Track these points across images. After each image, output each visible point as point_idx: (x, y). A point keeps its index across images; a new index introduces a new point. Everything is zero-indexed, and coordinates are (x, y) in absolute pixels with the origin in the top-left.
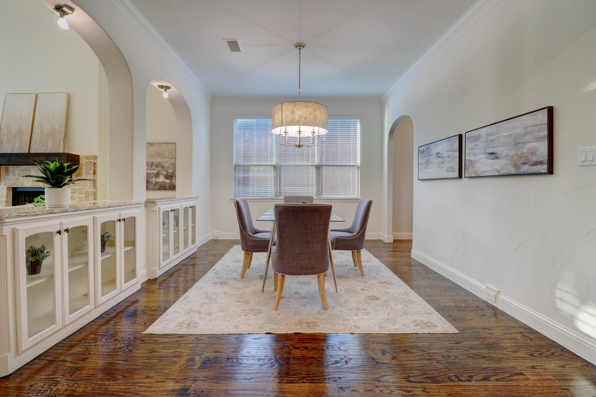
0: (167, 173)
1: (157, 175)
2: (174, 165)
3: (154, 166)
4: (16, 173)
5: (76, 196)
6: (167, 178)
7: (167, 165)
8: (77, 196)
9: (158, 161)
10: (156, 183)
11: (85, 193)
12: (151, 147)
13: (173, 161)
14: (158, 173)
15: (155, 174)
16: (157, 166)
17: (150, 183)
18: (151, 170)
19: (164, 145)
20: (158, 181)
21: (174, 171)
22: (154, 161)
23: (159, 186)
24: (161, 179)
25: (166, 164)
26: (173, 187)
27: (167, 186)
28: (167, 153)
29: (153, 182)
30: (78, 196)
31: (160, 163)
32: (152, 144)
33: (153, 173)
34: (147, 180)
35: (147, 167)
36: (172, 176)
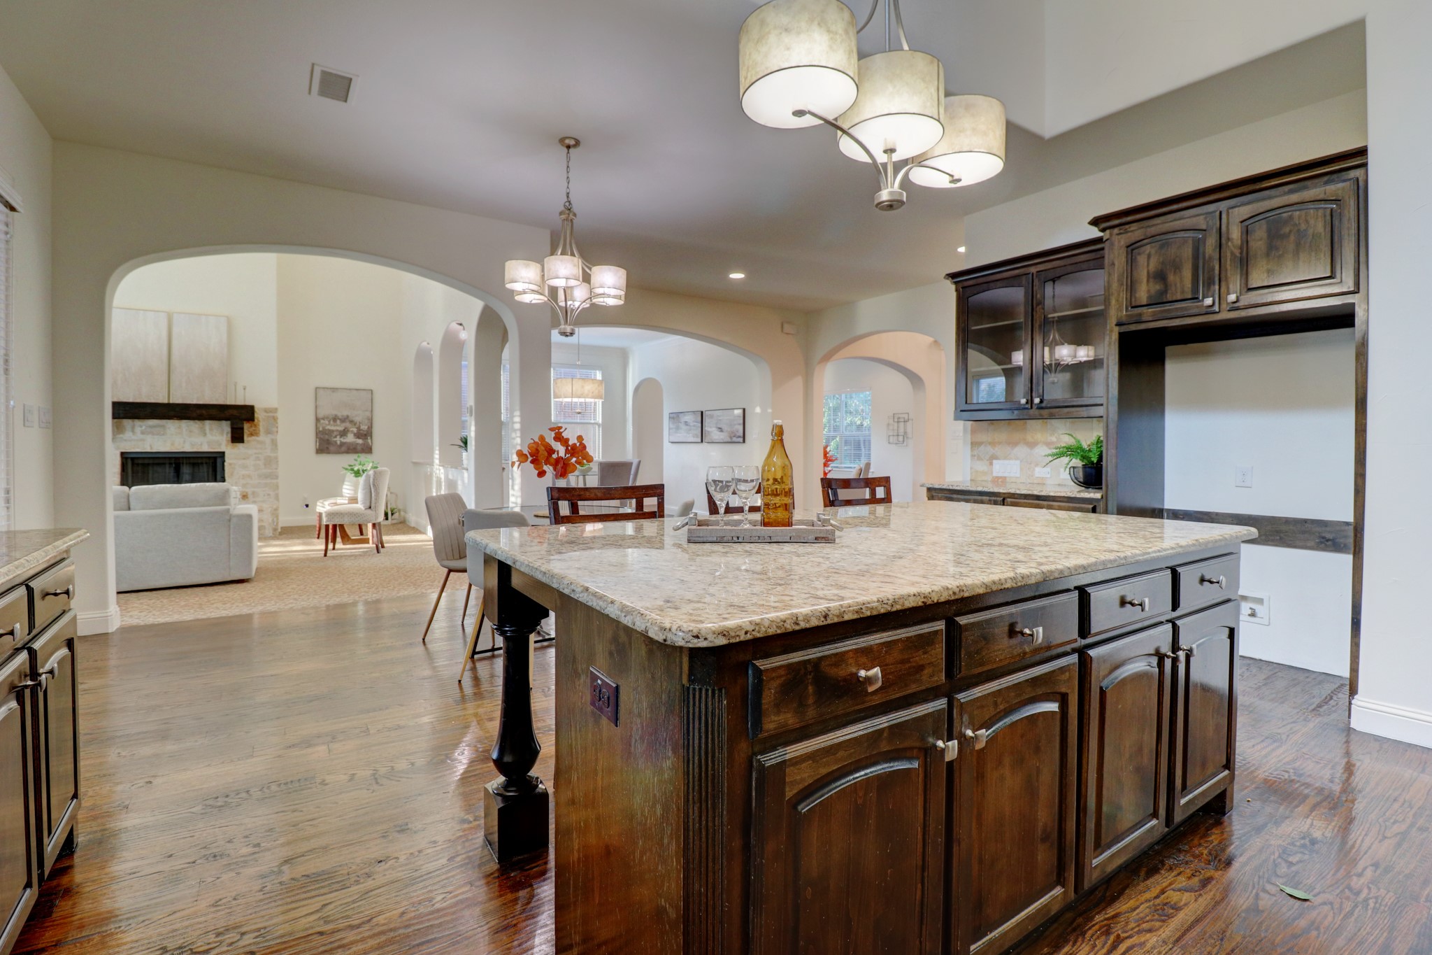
0: (359, 429)
1: (344, 433)
2: (371, 420)
3: (338, 422)
4: (138, 430)
6: (359, 438)
7: (357, 419)
8: (252, 463)
9: (345, 413)
10: (342, 444)
12: (334, 394)
13: (368, 414)
14: (344, 429)
15: (340, 431)
16: (343, 421)
17: (332, 444)
18: (335, 426)
19: (355, 392)
20: (345, 441)
21: (370, 428)
22: (339, 414)
23: (346, 448)
24: (350, 438)
26: (368, 450)
27: (359, 448)
28: (359, 403)
29: (336, 443)
31: (348, 416)
32: (334, 390)
33: (337, 430)
34: (328, 440)
35: (327, 422)
36: (366, 434)
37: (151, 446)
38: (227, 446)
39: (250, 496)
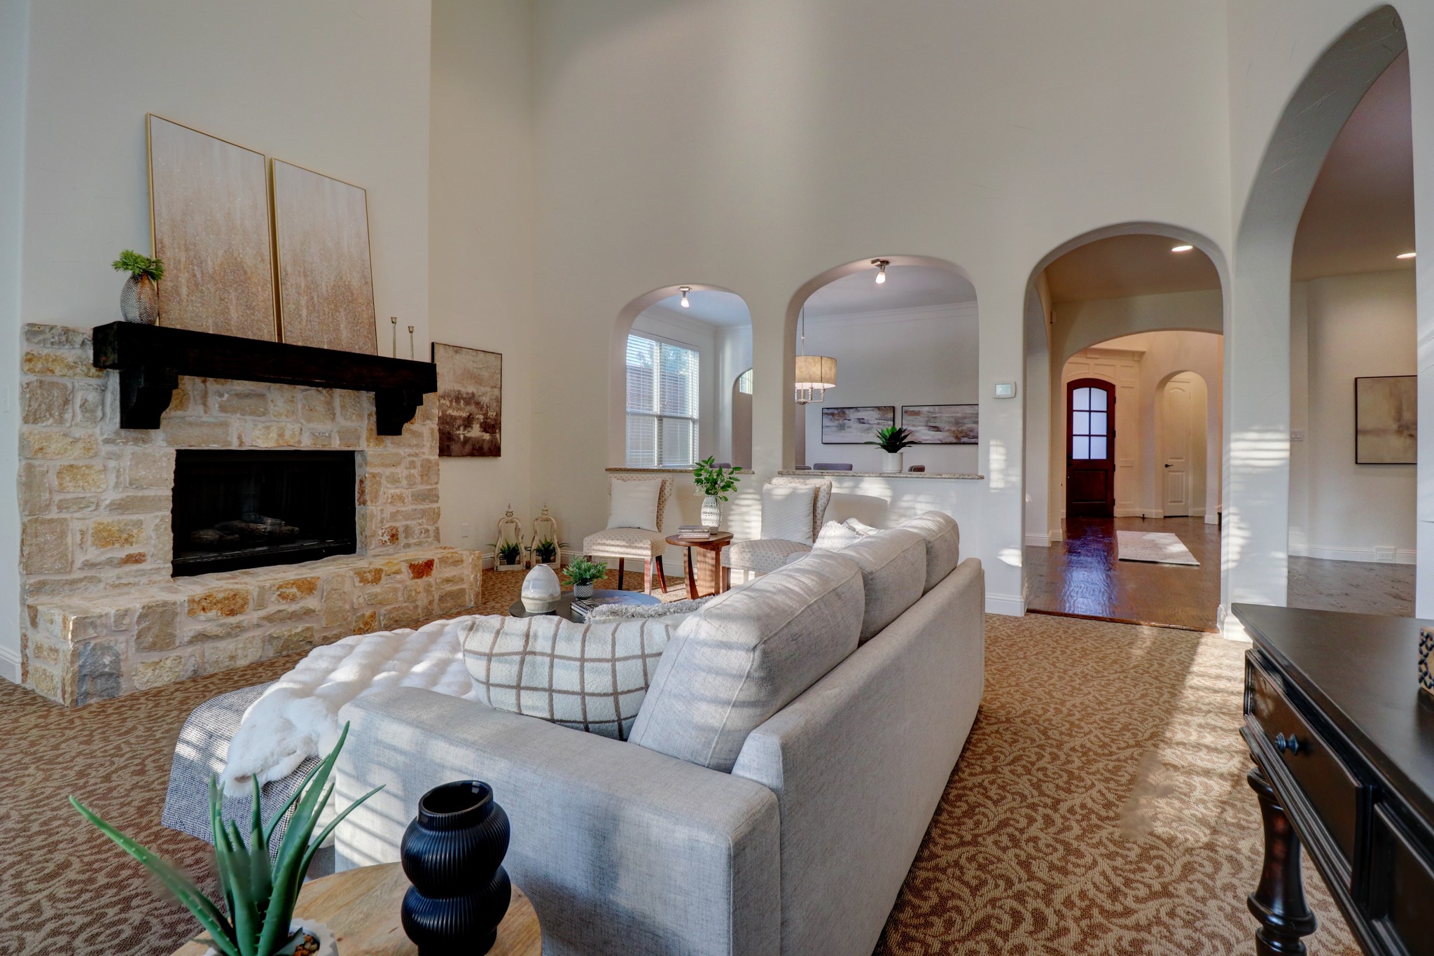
0: (486, 417)
1: (468, 422)
2: (499, 401)
3: (462, 402)
5: (402, 472)
6: (485, 431)
7: (485, 400)
8: (404, 474)
9: (471, 389)
10: (467, 440)
11: (422, 466)
12: (457, 356)
13: (496, 392)
14: (469, 416)
15: (464, 420)
16: (467, 403)
17: (454, 440)
18: (458, 410)
19: (482, 355)
20: (469, 435)
21: (499, 414)
22: (463, 390)
23: (471, 447)
24: (475, 432)
25: (484, 398)
26: (494, 451)
27: (486, 446)
28: (485, 374)
29: (460, 439)
30: (406, 472)
31: (473, 394)
32: (458, 349)
33: (461, 417)
34: (449, 433)
35: (448, 403)
36: (492, 426)
37: (240, 437)
38: (368, 440)
39: (401, 536)
